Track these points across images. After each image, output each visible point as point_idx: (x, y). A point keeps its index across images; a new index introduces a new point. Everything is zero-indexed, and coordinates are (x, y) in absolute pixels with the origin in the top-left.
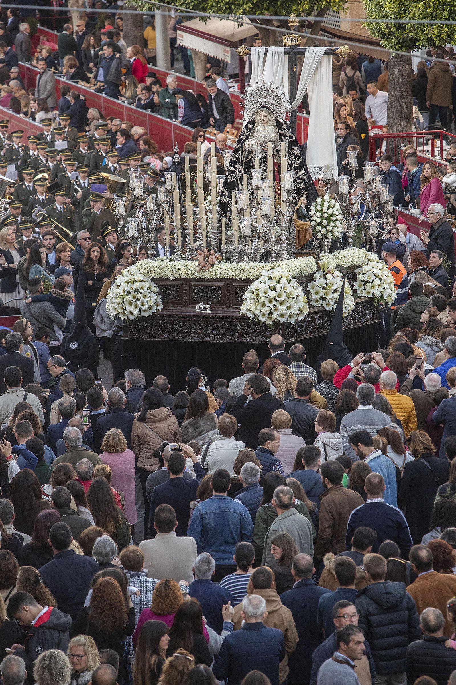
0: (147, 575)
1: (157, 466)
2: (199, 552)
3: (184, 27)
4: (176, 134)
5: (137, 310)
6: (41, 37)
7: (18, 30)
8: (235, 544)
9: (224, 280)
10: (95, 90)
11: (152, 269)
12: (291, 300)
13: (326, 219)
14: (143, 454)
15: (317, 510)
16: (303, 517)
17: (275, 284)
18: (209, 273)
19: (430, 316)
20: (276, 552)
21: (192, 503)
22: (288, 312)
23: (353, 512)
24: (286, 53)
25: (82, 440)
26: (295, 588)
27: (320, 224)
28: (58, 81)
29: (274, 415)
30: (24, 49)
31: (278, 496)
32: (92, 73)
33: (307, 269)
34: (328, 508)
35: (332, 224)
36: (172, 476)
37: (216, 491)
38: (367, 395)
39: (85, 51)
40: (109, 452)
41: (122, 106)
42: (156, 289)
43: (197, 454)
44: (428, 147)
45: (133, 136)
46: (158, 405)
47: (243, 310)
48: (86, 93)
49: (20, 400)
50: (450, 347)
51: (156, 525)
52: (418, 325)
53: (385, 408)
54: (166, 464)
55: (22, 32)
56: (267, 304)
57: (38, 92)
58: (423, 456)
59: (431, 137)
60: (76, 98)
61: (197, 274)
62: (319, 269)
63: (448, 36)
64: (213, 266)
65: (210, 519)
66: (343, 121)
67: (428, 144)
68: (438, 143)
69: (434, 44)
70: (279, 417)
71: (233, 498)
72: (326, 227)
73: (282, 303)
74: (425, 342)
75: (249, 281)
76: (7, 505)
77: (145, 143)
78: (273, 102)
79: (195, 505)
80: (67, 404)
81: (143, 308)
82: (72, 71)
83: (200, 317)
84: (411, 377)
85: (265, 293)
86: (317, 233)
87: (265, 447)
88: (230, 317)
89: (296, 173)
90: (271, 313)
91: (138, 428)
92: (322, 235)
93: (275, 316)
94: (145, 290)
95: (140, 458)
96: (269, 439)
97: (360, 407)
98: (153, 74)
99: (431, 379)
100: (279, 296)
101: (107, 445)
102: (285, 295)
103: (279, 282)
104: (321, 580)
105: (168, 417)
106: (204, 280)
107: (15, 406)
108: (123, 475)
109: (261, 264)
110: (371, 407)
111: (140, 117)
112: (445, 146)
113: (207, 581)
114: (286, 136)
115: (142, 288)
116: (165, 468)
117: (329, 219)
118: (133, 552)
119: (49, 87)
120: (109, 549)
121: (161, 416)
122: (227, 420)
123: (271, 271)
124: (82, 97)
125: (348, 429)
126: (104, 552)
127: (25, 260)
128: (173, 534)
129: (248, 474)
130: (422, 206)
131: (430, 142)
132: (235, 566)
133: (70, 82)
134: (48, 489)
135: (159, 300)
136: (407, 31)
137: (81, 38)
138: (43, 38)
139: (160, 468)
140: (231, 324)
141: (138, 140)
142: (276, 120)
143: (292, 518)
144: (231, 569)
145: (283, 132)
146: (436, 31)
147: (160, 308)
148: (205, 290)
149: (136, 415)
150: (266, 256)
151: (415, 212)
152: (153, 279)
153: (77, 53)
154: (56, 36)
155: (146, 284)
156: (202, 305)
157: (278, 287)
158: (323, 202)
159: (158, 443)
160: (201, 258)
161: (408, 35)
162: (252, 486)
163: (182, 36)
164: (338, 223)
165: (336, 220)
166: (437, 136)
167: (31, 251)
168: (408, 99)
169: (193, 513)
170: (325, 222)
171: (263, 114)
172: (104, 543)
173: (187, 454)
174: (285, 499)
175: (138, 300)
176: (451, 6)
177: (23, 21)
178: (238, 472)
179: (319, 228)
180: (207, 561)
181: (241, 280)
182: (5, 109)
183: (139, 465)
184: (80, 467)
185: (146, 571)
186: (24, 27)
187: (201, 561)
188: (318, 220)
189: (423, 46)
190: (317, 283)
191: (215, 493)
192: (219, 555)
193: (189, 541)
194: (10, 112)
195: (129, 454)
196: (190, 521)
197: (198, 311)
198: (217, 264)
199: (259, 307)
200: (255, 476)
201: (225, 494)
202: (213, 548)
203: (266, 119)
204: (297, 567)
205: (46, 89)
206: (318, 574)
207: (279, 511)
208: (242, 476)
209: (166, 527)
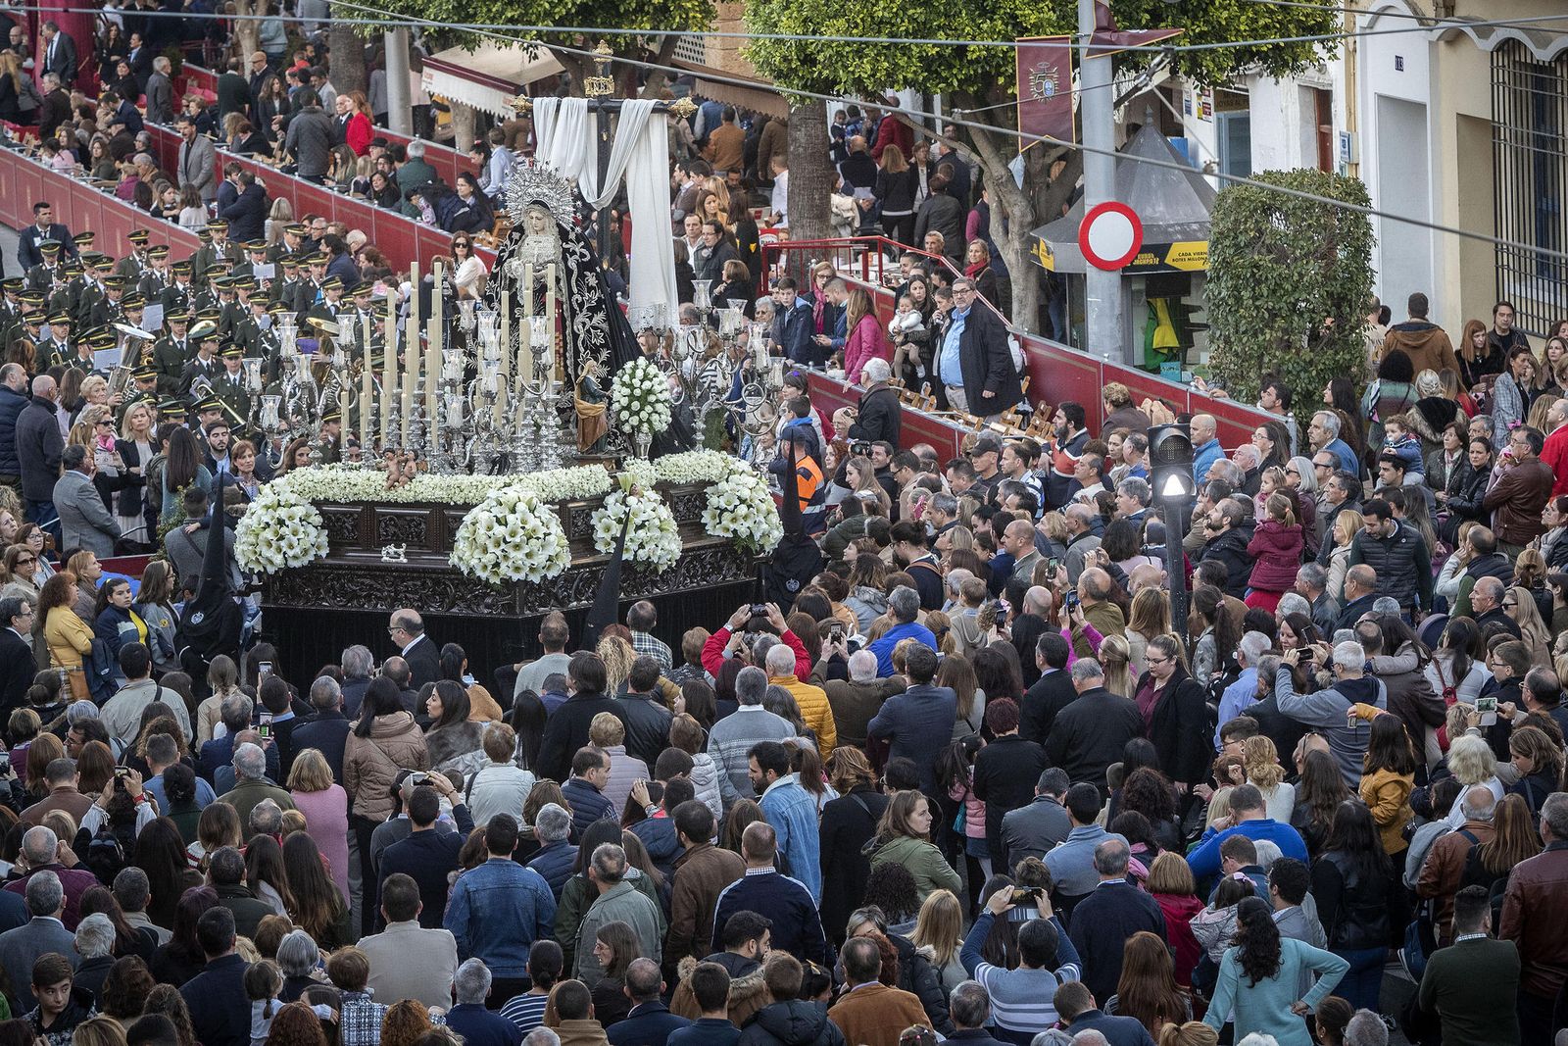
0: (371, 997)
1: (391, 812)
2: (462, 958)
3: (436, 60)
4: (422, 243)
5: (281, 556)
6: (189, 81)
7: (150, 70)
8: (528, 944)
9: (428, 505)
10: (282, 169)
11: (311, 484)
12: (533, 541)
13: (638, 399)
14: (365, 792)
15: (668, 885)
16: (643, 897)
17: (507, 512)
18: (403, 494)
19: (859, 551)
20: (604, 954)
21: (452, 874)
22: (528, 562)
23: (724, 893)
24: (591, 109)
25: (264, 770)
26: (632, 1017)
27: (628, 408)
28: (219, 155)
29: (594, 722)
30: (159, 100)
31: (599, 860)
32: (276, 140)
33: (586, 487)
34: (687, 885)
35: (649, 409)
36: (416, 829)
37: (493, 852)
38: (754, 686)
39: (264, 103)
40: (303, 790)
41: (328, 197)
42: (318, 520)
43: (459, 790)
44: (858, 266)
45: (348, 246)
46: (393, 707)
47: (453, 559)
48: (265, 174)
49: (150, 700)
50: (900, 605)
51: (386, 909)
52: (843, 568)
53: (790, 711)
54: (405, 809)
55: (158, 73)
56: (491, 549)
57: (187, 173)
58: (855, 790)
59: (862, 247)
60: (249, 182)
61: (383, 494)
62: (616, 487)
63: (888, 75)
64: (411, 479)
65: (483, 901)
66: (710, 219)
67: (857, 260)
68: (874, 257)
69: (866, 88)
70: (603, 726)
71: (524, 864)
72: (637, 413)
73: (517, 547)
74: (862, 598)
75: (467, 507)
76: (138, 878)
77: (369, 259)
78: (552, 194)
79: (457, 877)
80: (237, 706)
81: (291, 553)
82: (245, 138)
83: (388, 569)
84: (825, 658)
85: (490, 528)
86: (623, 423)
87: (585, 778)
88: (434, 571)
89: (591, 318)
90: (497, 565)
91: (355, 747)
92: (633, 427)
93: (503, 569)
94: (297, 520)
95: (358, 800)
96: (592, 765)
97: (742, 708)
98: (382, 141)
99: (860, 661)
100: (513, 534)
101: (299, 779)
102: (521, 532)
103: (513, 511)
104: (673, 1004)
105: (409, 727)
106: (396, 504)
107: (142, 710)
108: (329, 830)
109: (489, 479)
110: (761, 707)
111: (360, 215)
112: (887, 265)
113: (477, 1006)
114: (574, 253)
115: (291, 518)
116: (404, 816)
117: (643, 399)
118: (350, 957)
119: (206, 166)
120: (305, 952)
121: (398, 727)
122: (497, 733)
123: (505, 490)
124: (258, 181)
125: (722, 747)
126: (296, 958)
127: (161, 459)
128: (414, 925)
129: (549, 824)
130: (847, 364)
131: (860, 257)
132: (529, 980)
133: (238, 156)
134: (196, 849)
135: (324, 539)
136: (819, 66)
137: (258, 79)
138: (191, 83)
139: (395, 815)
140: (437, 582)
141: (357, 252)
142: (558, 225)
143: (623, 898)
144: (522, 986)
145: (570, 246)
146: (868, 66)
147: (324, 552)
148: (399, 523)
149: (354, 724)
150: (501, 464)
151: (836, 374)
152: (315, 503)
153: (251, 109)
154: (215, 78)
155: (299, 511)
156: (392, 549)
157: (511, 518)
158: (635, 367)
159: (391, 773)
160: (393, 467)
161: (820, 73)
162: (555, 844)
163: (431, 77)
164: (659, 407)
165: (657, 401)
166: (873, 246)
167: (172, 444)
168: (822, 182)
169: (453, 892)
170: (636, 405)
171: (534, 214)
172: (297, 944)
173: (441, 790)
174: (612, 865)
175: (282, 538)
176: (893, 25)
177: (158, 54)
178: (531, 821)
179: (625, 415)
180: (478, 973)
181: (456, 507)
182: (125, 204)
183: (357, 811)
184: (258, 815)
185: (371, 990)
186: (161, 63)
187: (467, 973)
188: (625, 401)
189: (845, 92)
190: (609, 513)
191: (491, 856)
192: (497, 962)
193: (443, 938)
194: (135, 207)
195: (337, 793)
196: (448, 906)
197: (385, 558)
198: (419, 477)
199: (477, 555)
200: (562, 827)
201: (509, 858)
202: (488, 950)
203: (540, 224)
204: (631, 984)
205: (201, 168)
206: (668, 994)
207: (601, 886)
208: (538, 827)
209: (401, 914)
